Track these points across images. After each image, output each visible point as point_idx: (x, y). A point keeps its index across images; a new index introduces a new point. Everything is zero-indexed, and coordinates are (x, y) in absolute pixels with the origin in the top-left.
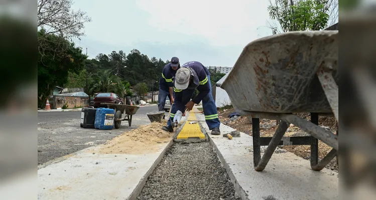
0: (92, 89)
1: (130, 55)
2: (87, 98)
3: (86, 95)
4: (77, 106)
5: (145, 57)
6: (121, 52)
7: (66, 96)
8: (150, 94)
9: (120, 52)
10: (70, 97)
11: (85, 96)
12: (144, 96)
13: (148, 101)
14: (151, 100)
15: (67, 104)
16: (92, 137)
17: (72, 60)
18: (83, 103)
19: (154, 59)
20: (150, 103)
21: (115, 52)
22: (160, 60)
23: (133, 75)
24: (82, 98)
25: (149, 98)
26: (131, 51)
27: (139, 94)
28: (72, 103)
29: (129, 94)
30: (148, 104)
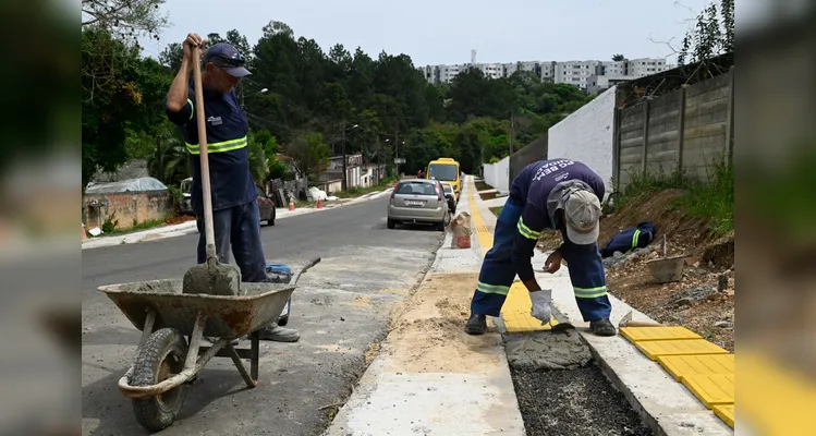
0: (172, 164)
1: (262, 41)
2: (164, 193)
3: (159, 185)
4: (140, 221)
5: (311, 46)
6: (233, 36)
7: (109, 194)
8: (333, 165)
9: (230, 34)
10: (116, 194)
11: (158, 188)
12: (317, 173)
13: (332, 188)
14: (339, 185)
15: (113, 216)
16: (319, 332)
17: (138, 96)
18: (156, 208)
19: (339, 50)
20: (336, 194)
21: (216, 35)
22: (359, 52)
23: (275, 107)
24: (150, 194)
25: (334, 177)
26: (265, 29)
27: (304, 170)
28: (127, 212)
29: (277, 173)
30: (334, 198)
